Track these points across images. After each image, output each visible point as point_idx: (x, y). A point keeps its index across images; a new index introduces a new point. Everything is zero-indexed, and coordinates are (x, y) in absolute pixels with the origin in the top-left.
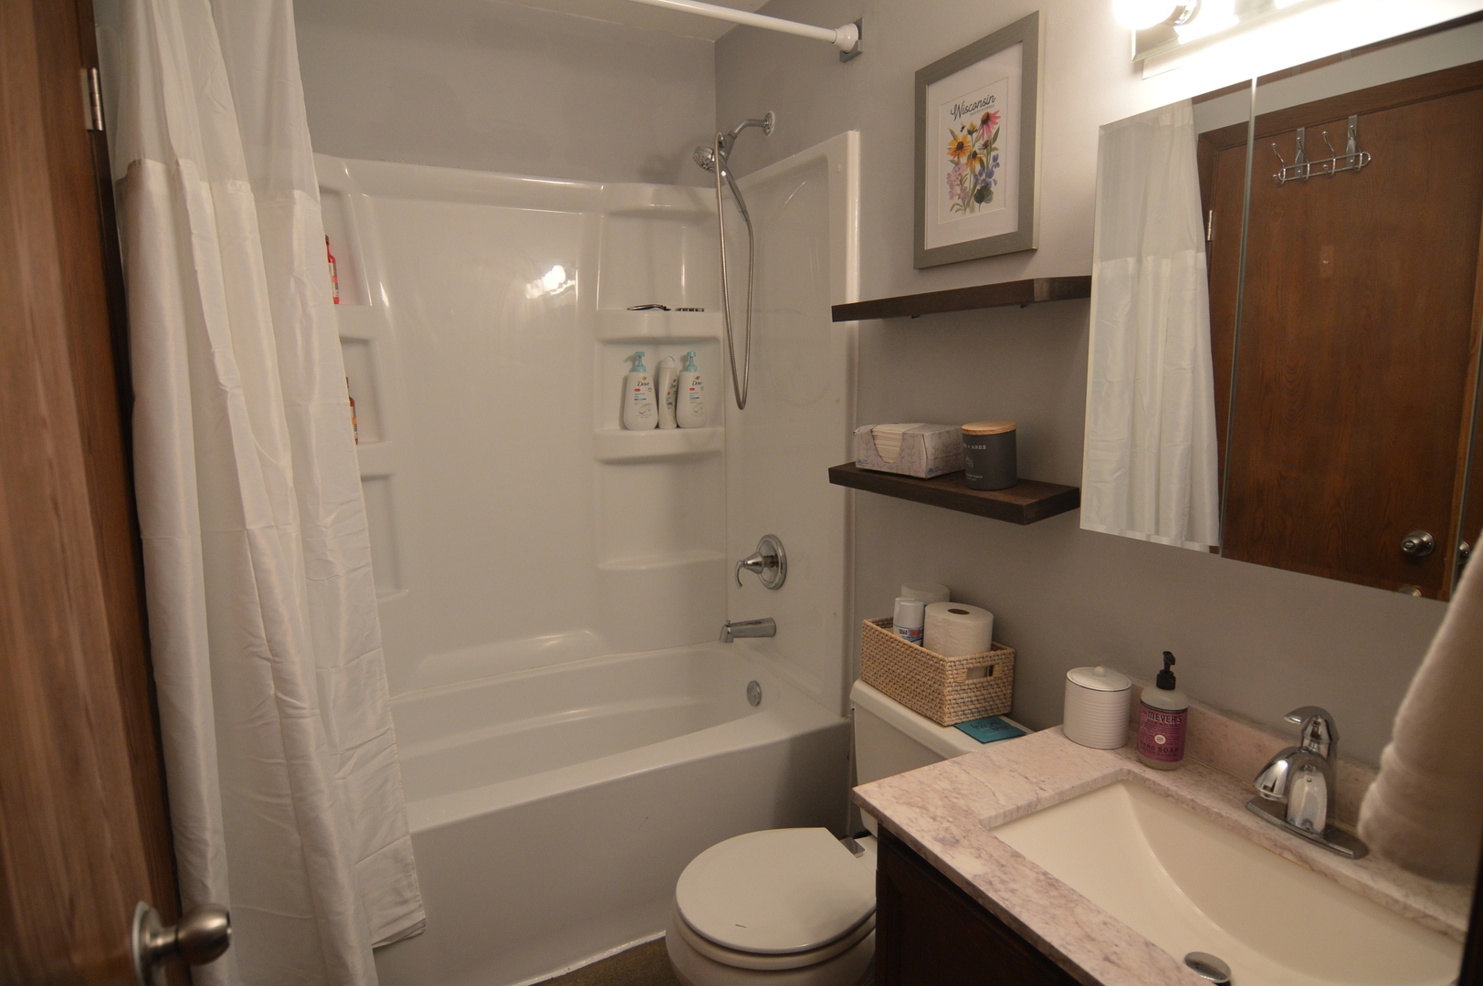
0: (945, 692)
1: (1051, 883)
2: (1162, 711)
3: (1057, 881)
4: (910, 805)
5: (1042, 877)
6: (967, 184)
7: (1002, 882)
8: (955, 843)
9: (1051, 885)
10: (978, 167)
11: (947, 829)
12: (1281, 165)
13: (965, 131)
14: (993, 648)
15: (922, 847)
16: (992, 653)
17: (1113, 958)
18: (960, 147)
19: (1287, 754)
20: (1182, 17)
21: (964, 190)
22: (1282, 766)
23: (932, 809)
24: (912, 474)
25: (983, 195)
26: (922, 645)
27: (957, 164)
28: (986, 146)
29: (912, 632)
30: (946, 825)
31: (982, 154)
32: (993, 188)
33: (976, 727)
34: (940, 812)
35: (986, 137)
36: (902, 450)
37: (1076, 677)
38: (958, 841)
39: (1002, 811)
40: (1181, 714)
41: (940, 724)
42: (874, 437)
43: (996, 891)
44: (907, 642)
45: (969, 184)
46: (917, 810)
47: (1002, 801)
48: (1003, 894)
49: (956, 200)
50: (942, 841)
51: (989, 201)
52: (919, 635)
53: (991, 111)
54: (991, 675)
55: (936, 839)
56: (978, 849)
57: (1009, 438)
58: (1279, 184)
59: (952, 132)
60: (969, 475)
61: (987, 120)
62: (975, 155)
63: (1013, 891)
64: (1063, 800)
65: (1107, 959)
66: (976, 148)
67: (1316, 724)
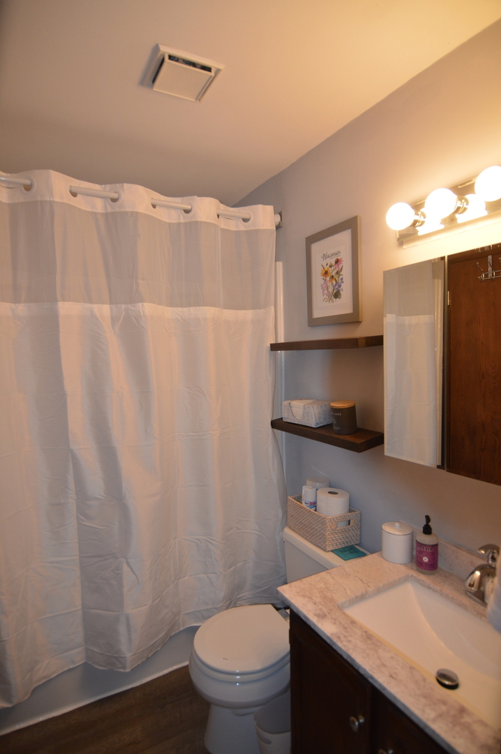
0: (327, 534)
1: (368, 636)
2: (425, 545)
3: (371, 635)
4: (304, 596)
5: (364, 634)
6: (330, 290)
7: (345, 637)
8: (322, 616)
9: (368, 638)
10: (334, 283)
11: (320, 609)
12: (481, 273)
13: (328, 266)
14: (350, 511)
15: (308, 619)
16: (349, 514)
17: (394, 675)
18: (326, 273)
19: (480, 568)
20: (417, 224)
21: (329, 292)
22: (478, 573)
23: (314, 598)
24: (309, 425)
25: (337, 295)
26: (315, 510)
27: (325, 280)
28: (337, 273)
29: (311, 504)
30: (320, 607)
31: (336, 277)
32: (341, 292)
33: (342, 552)
34: (318, 600)
35: (337, 269)
36: (304, 414)
37: (387, 528)
38: (325, 616)
39: (348, 599)
40: (435, 547)
41: (325, 550)
42: (291, 407)
43: (341, 642)
44: (308, 508)
45: (331, 289)
46: (307, 599)
47: (349, 594)
48: (345, 643)
49: (325, 296)
50: (318, 616)
51: (340, 298)
52: (314, 505)
53: (339, 258)
54: (349, 524)
55: (315, 615)
56: (335, 619)
57: (352, 410)
58: (481, 281)
59: (323, 266)
60: (334, 427)
61: (337, 262)
62: (333, 277)
63: (350, 641)
64: (379, 591)
65: (391, 676)
66: (334, 274)
67: (493, 553)
